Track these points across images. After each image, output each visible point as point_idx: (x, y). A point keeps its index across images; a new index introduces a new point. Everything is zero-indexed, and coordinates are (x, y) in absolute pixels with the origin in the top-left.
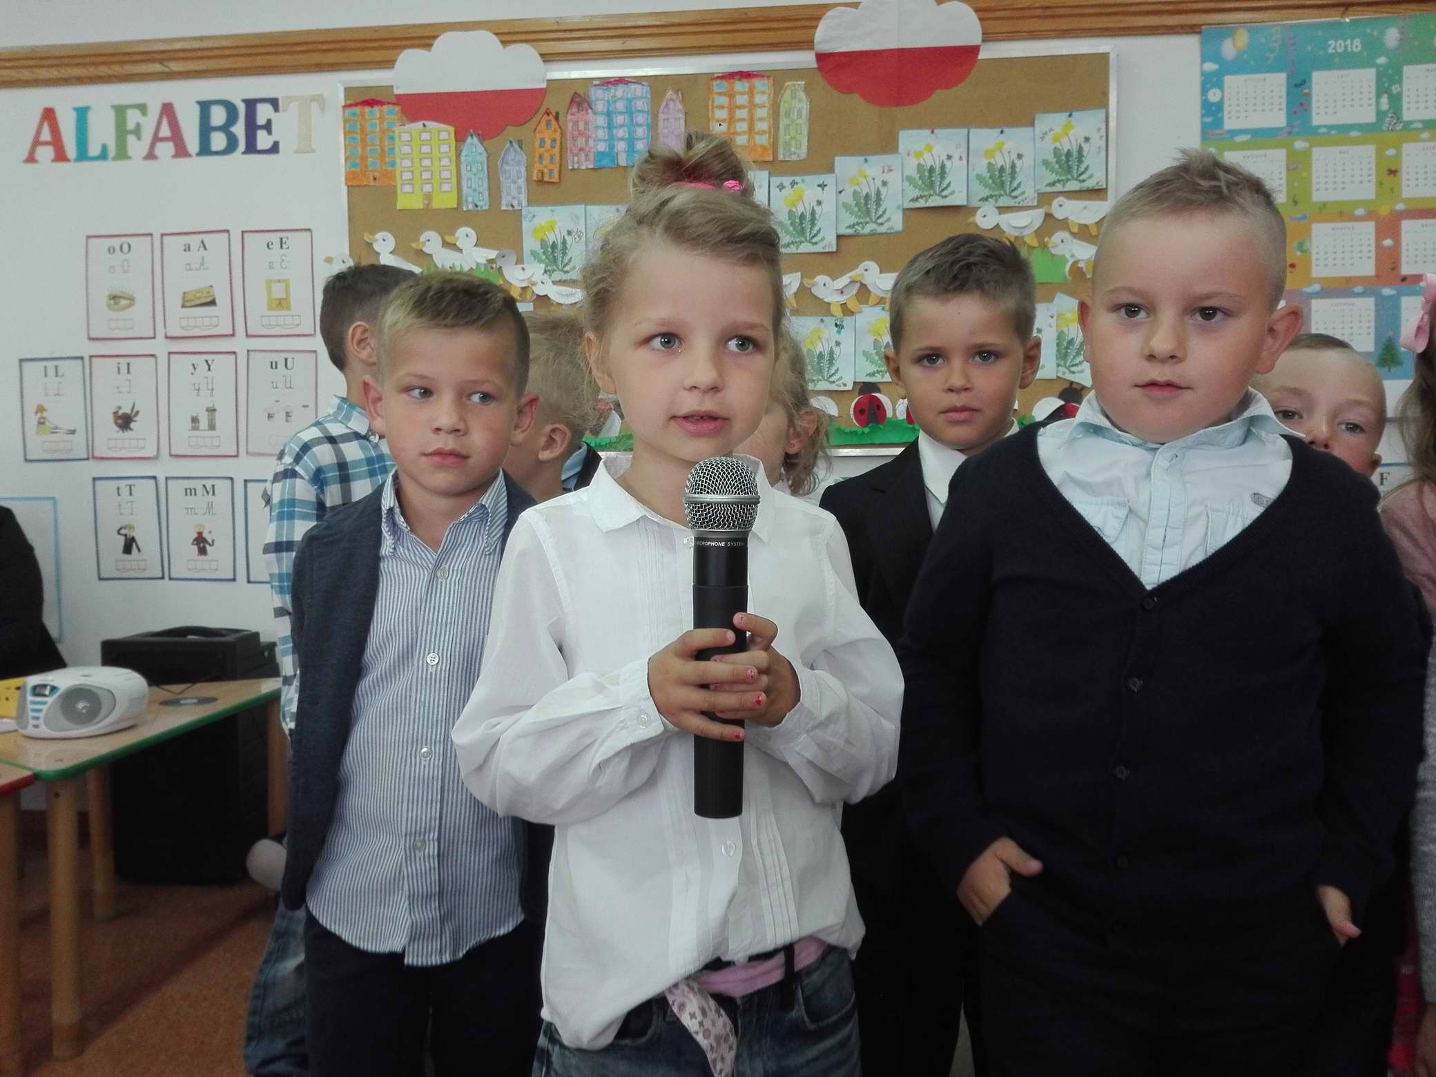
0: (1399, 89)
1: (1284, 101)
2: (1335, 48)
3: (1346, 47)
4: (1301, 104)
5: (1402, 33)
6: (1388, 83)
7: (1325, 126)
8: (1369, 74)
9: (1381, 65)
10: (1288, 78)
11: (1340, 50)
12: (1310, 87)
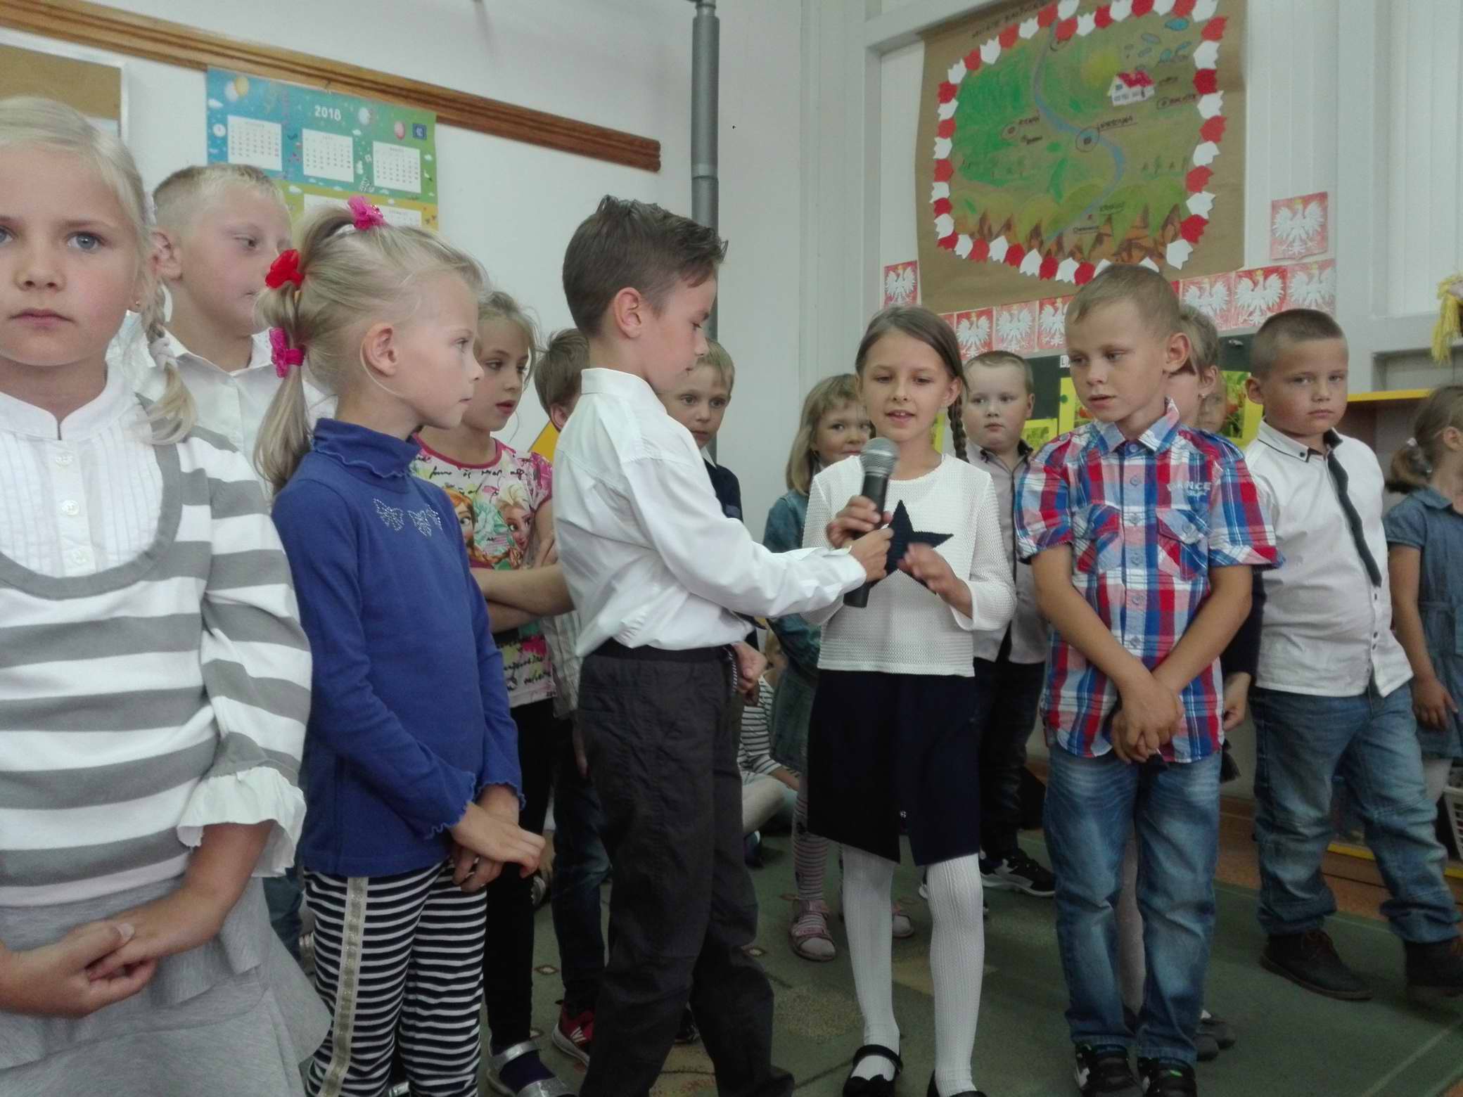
0: (370, 159)
1: (280, 147)
2: (320, 113)
3: (329, 114)
4: (295, 155)
5: (371, 114)
6: (362, 152)
7: (315, 178)
8: (349, 141)
9: (357, 136)
10: (284, 128)
11: (325, 116)
12: (301, 142)
